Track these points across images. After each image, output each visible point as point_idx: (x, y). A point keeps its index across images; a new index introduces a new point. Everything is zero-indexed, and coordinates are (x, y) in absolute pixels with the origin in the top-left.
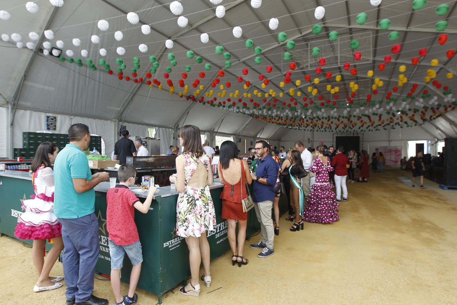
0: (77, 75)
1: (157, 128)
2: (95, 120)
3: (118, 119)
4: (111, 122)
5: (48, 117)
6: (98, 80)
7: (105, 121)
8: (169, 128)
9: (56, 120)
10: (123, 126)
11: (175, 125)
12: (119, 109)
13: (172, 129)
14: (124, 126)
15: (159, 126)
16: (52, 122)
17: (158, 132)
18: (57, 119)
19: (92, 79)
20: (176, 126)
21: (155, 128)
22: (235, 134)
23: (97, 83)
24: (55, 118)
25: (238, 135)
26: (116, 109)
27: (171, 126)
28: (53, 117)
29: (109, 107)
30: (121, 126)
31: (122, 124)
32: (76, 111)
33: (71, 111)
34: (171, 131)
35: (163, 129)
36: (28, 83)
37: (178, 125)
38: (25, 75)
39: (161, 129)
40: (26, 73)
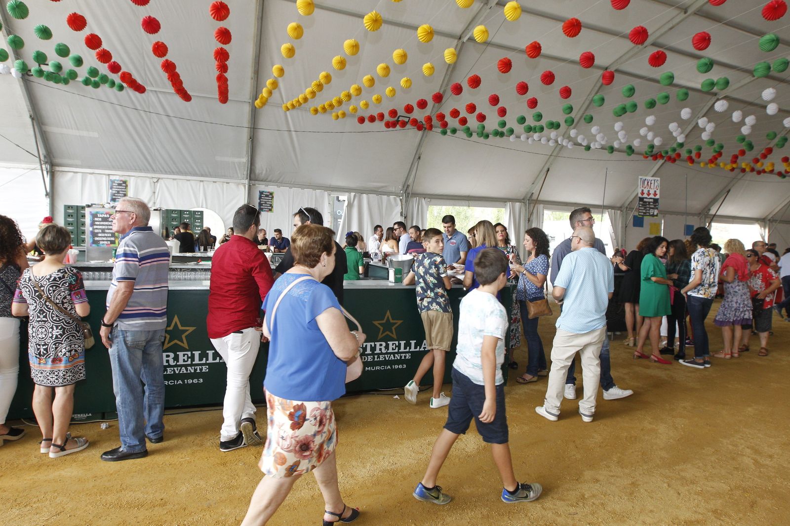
1: (353, 194)
2: (201, 183)
5: (113, 182)
8: (388, 194)
9: (126, 186)
10: (266, 192)
11: (403, 187)
12: (244, 160)
13: (397, 195)
14: (268, 192)
15: (360, 191)
16: (118, 188)
17: (356, 203)
18: (128, 183)
20: (405, 188)
21: (347, 194)
22: (619, 205)
24: (125, 182)
25: (627, 207)
26: (236, 160)
27: (393, 190)
28: (121, 181)
29: (218, 158)
30: (261, 193)
31: (262, 187)
32: (162, 170)
33: (154, 171)
34: (395, 198)
35: (373, 197)
36: (53, 129)
37: (408, 186)
38: (31, 116)
39: (364, 196)
40: (32, 113)
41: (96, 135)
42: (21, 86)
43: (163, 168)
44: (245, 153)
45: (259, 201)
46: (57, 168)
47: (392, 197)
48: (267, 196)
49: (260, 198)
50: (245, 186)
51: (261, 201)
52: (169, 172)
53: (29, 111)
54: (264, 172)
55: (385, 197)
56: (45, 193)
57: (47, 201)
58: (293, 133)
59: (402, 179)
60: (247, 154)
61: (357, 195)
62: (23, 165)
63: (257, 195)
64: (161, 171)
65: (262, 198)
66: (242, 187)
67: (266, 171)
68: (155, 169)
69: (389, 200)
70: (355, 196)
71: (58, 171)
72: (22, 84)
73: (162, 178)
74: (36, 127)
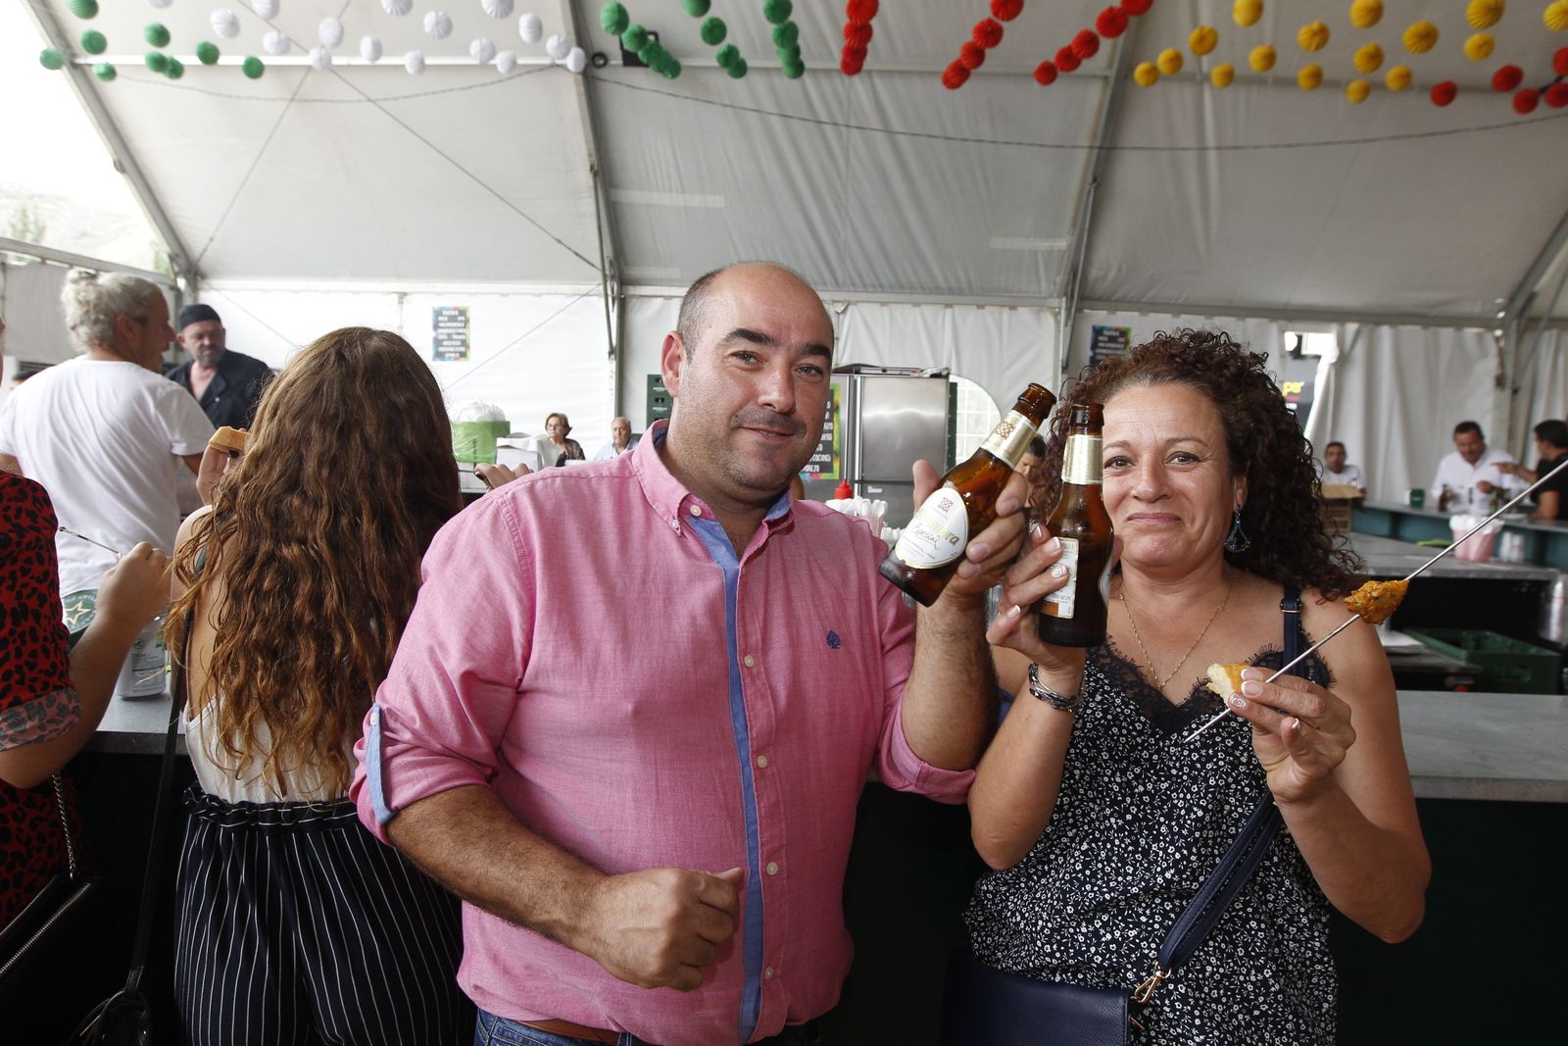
0: (776, 123)
1: (1352, 328)
2: (949, 311)
3: (1066, 294)
4: (1038, 313)
6: (874, 122)
7: (1006, 312)
8: (1459, 322)
10: (1110, 329)
11: (1512, 299)
12: (1062, 244)
13: (1488, 324)
14: (1116, 330)
15: (1372, 318)
17: (1359, 352)
19: (848, 126)
20: (1519, 303)
21: (1335, 327)
23: (880, 138)
26: (1043, 245)
27: (1475, 308)
29: (998, 243)
30: (1098, 332)
31: (1101, 317)
32: (857, 280)
33: (837, 283)
34: (1480, 337)
35: (1410, 331)
36: (633, 197)
37: (1532, 297)
38: (592, 168)
39: (1385, 332)
40: (594, 158)
41: (718, 201)
42: (579, 94)
43: (860, 276)
44: (1068, 223)
45: (1089, 353)
46: (633, 290)
47: (1471, 332)
48: (1112, 339)
49: (1094, 346)
50: (1056, 315)
51: (1095, 354)
52: (874, 286)
53: (590, 155)
54: (1112, 275)
55: (1447, 334)
56: (607, 348)
57: (611, 366)
58: (1212, 155)
59: (1512, 274)
60: (1074, 225)
61: (1366, 330)
62: (566, 288)
63: (1087, 336)
64: (854, 285)
65: (1101, 345)
66: (1048, 320)
67: (1119, 270)
68: (840, 279)
69: (1460, 344)
70: (1358, 334)
71: (634, 296)
72: (582, 89)
73: (856, 303)
74: (600, 193)
